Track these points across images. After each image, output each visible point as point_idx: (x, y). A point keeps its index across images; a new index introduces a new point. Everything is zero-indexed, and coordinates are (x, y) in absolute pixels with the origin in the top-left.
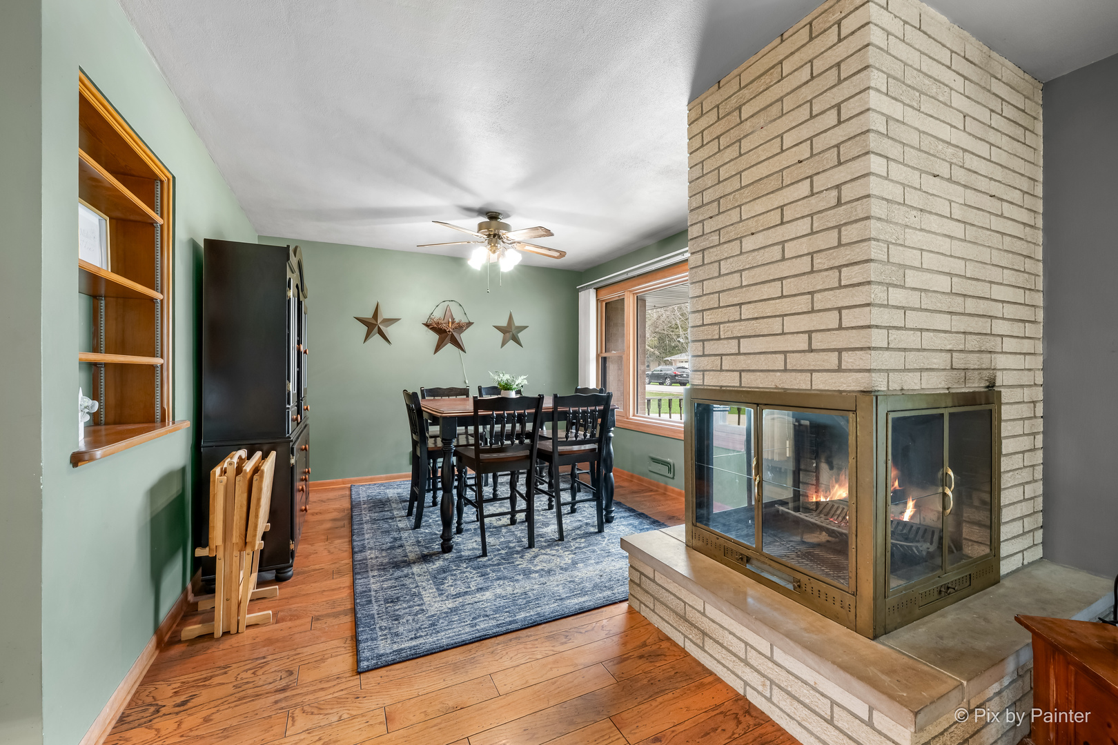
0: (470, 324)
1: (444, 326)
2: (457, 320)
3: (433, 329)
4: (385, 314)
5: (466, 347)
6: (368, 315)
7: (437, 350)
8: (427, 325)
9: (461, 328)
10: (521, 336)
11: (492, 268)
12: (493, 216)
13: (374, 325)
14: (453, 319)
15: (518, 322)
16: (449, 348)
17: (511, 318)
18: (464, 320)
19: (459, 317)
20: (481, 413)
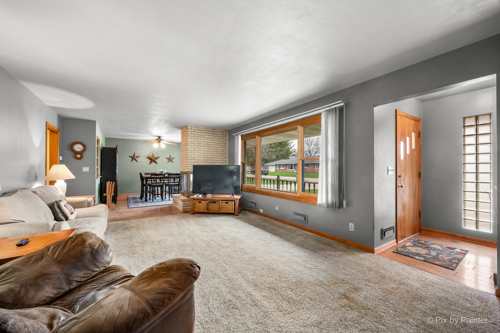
0: (159, 157)
1: (152, 158)
2: (155, 157)
3: (149, 159)
4: (136, 155)
5: (158, 163)
6: (132, 155)
7: (150, 164)
8: (147, 158)
9: (156, 158)
10: (173, 160)
11: (160, 147)
12: (159, 137)
13: (133, 158)
14: (154, 156)
15: (172, 157)
16: (153, 163)
17: (170, 156)
18: (157, 156)
19: (156, 156)
20: (152, 176)
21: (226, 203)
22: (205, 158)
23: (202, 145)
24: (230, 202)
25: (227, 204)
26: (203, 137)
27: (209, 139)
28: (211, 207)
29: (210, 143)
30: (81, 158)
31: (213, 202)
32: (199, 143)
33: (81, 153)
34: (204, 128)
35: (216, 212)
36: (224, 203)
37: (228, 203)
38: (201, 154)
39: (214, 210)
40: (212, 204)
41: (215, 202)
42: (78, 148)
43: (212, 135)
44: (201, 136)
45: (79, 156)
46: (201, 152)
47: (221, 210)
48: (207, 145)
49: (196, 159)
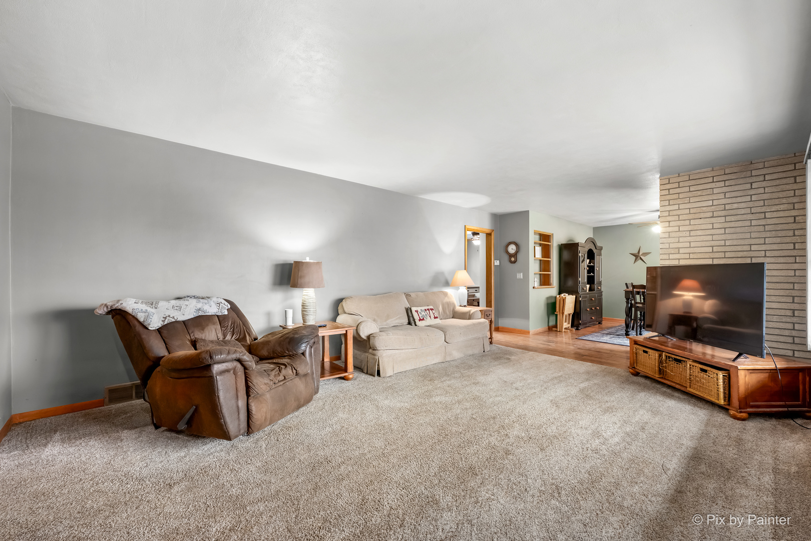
4: (643, 251)
6: (636, 252)
13: (638, 256)
21: (702, 370)
22: (713, 247)
23: (702, 215)
24: (712, 370)
25: (702, 374)
26: (708, 193)
27: (728, 195)
28: (672, 371)
29: (735, 206)
30: (515, 262)
31: (676, 360)
32: (692, 211)
33: (515, 255)
34: (711, 169)
35: (677, 386)
36: (698, 370)
37: (705, 371)
38: (698, 239)
39: (677, 380)
40: (673, 364)
41: (679, 361)
42: (512, 249)
43: (741, 181)
44: (699, 193)
45: (513, 259)
46: (699, 233)
47: (690, 387)
48: (723, 213)
49: (682, 251)
